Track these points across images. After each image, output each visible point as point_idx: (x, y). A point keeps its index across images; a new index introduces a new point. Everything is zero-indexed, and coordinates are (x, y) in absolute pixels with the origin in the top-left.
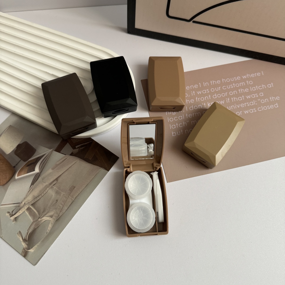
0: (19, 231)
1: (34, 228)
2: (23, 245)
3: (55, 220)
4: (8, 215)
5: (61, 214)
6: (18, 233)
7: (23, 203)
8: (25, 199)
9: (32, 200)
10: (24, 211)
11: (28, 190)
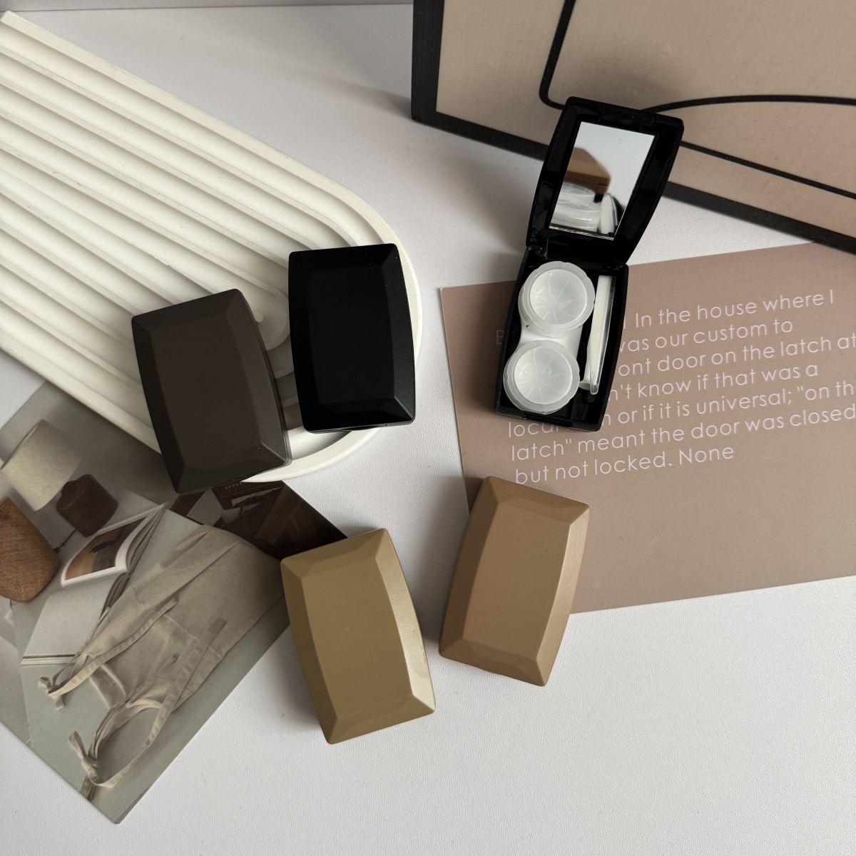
0: (73, 732)
1: (114, 727)
2: (85, 770)
3: (171, 711)
4: (42, 685)
5: (185, 696)
6: (70, 738)
7: (84, 656)
8: (87, 644)
9: (109, 651)
10: (87, 680)
11: (97, 621)
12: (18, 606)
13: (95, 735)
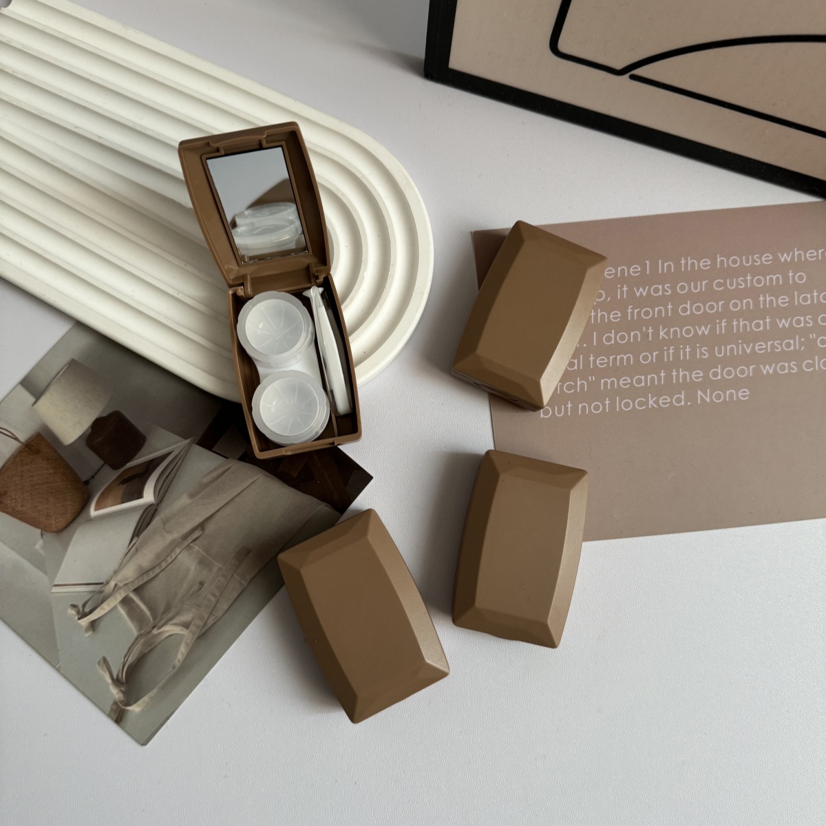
0: (101, 657)
1: (141, 652)
2: (113, 694)
3: (196, 636)
4: (72, 612)
5: (210, 622)
7: (112, 584)
8: (116, 572)
9: (136, 579)
10: (115, 608)
11: (125, 550)
12: (48, 536)
13: (123, 660)
